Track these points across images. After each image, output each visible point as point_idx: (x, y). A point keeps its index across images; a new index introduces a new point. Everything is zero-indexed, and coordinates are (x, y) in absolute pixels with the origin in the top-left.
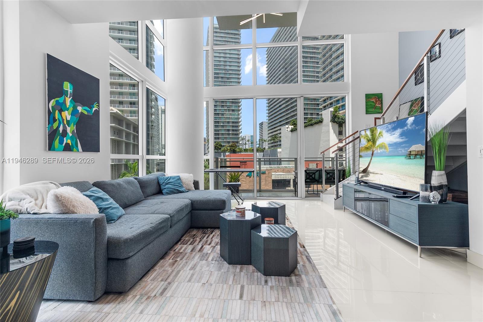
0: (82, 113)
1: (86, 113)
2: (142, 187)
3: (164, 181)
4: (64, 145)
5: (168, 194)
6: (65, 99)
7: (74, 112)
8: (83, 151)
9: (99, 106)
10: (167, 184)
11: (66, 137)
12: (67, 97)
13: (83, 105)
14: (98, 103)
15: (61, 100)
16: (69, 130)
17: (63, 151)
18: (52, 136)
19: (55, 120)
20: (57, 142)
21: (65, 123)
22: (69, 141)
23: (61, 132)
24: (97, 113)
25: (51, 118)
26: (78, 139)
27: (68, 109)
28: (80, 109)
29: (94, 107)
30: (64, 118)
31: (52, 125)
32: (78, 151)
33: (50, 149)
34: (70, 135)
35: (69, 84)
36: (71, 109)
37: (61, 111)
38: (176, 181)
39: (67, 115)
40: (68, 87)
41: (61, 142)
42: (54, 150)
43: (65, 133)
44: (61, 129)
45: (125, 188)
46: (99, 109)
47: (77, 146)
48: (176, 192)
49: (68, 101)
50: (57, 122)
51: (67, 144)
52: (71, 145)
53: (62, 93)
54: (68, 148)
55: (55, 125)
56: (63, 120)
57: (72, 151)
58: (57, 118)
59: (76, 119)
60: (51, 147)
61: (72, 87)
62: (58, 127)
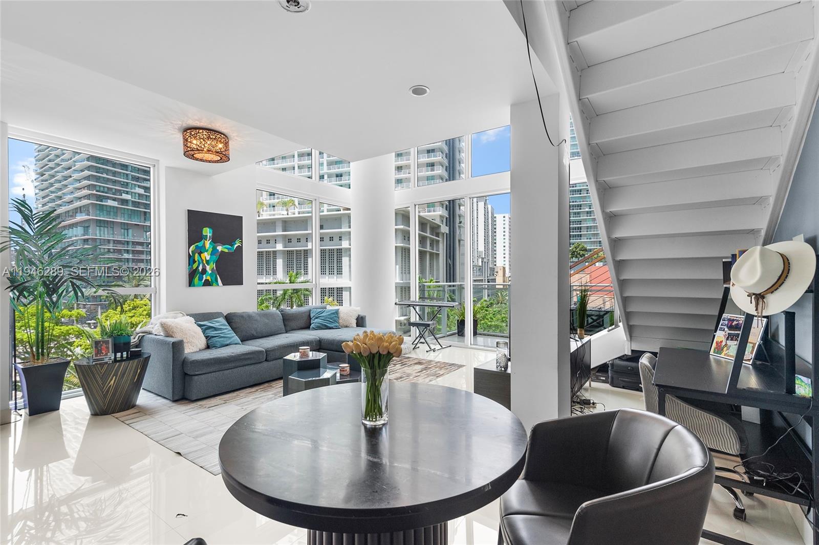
0: (222, 251)
1: (226, 251)
2: (284, 320)
3: (314, 315)
4: (203, 281)
5: (314, 329)
6: (204, 242)
7: (214, 251)
8: (223, 285)
9: (242, 242)
10: (317, 318)
11: (205, 274)
12: (206, 240)
13: (223, 244)
14: (241, 239)
15: (200, 244)
16: (208, 268)
17: (203, 286)
18: (192, 275)
19: (194, 262)
20: (196, 280)
21: (204, 262)
22: (209, 278)
23: (200, 271)
24: (240, 249)
25: (191, 260)
26: (218, 276)
27: (207, 251)
28: (220, 248)
29: (236, 244)
30: (204, 259)
31: (192, 266)
32: (218, 285)
33: (190, 286)
34: (210, 272)
35: (208, 229)
36: (211, 250)
37: (200, 254)
38: (329, 315)
39: (206, 256)
40: (207, 232)
41: (201, 279)
42: (194, 286)
43: (204, 271)
44: (200, 268)
45: (256, 320)
46: (242, 245)
47: (217, 281)
48: (323, 327)
49: (208, 244)
50: (197, 262)
51: (207, 280)
52: (210, 280)
53: (201, 238)
54: (207, 283)
55: (195, 266)
56: (202, 260)
57: (210, 285)
58: (196, 260)
59: (215, 258)
60: (191, 284)
61: (211, 231)
62: (198, 267)
